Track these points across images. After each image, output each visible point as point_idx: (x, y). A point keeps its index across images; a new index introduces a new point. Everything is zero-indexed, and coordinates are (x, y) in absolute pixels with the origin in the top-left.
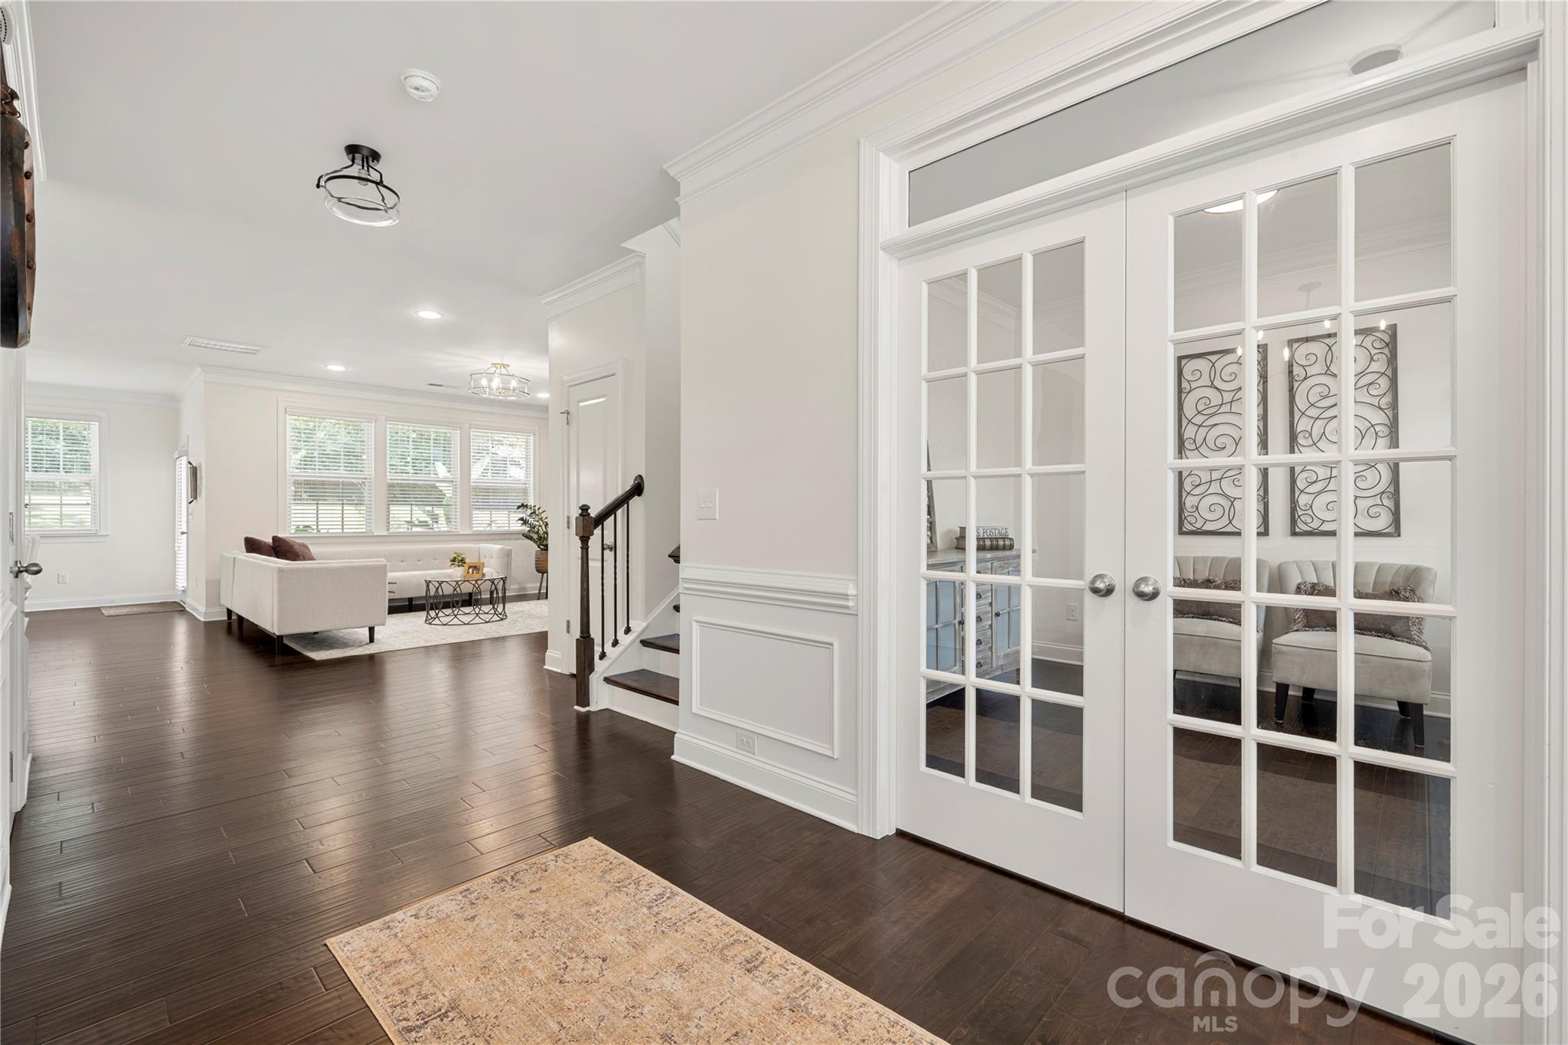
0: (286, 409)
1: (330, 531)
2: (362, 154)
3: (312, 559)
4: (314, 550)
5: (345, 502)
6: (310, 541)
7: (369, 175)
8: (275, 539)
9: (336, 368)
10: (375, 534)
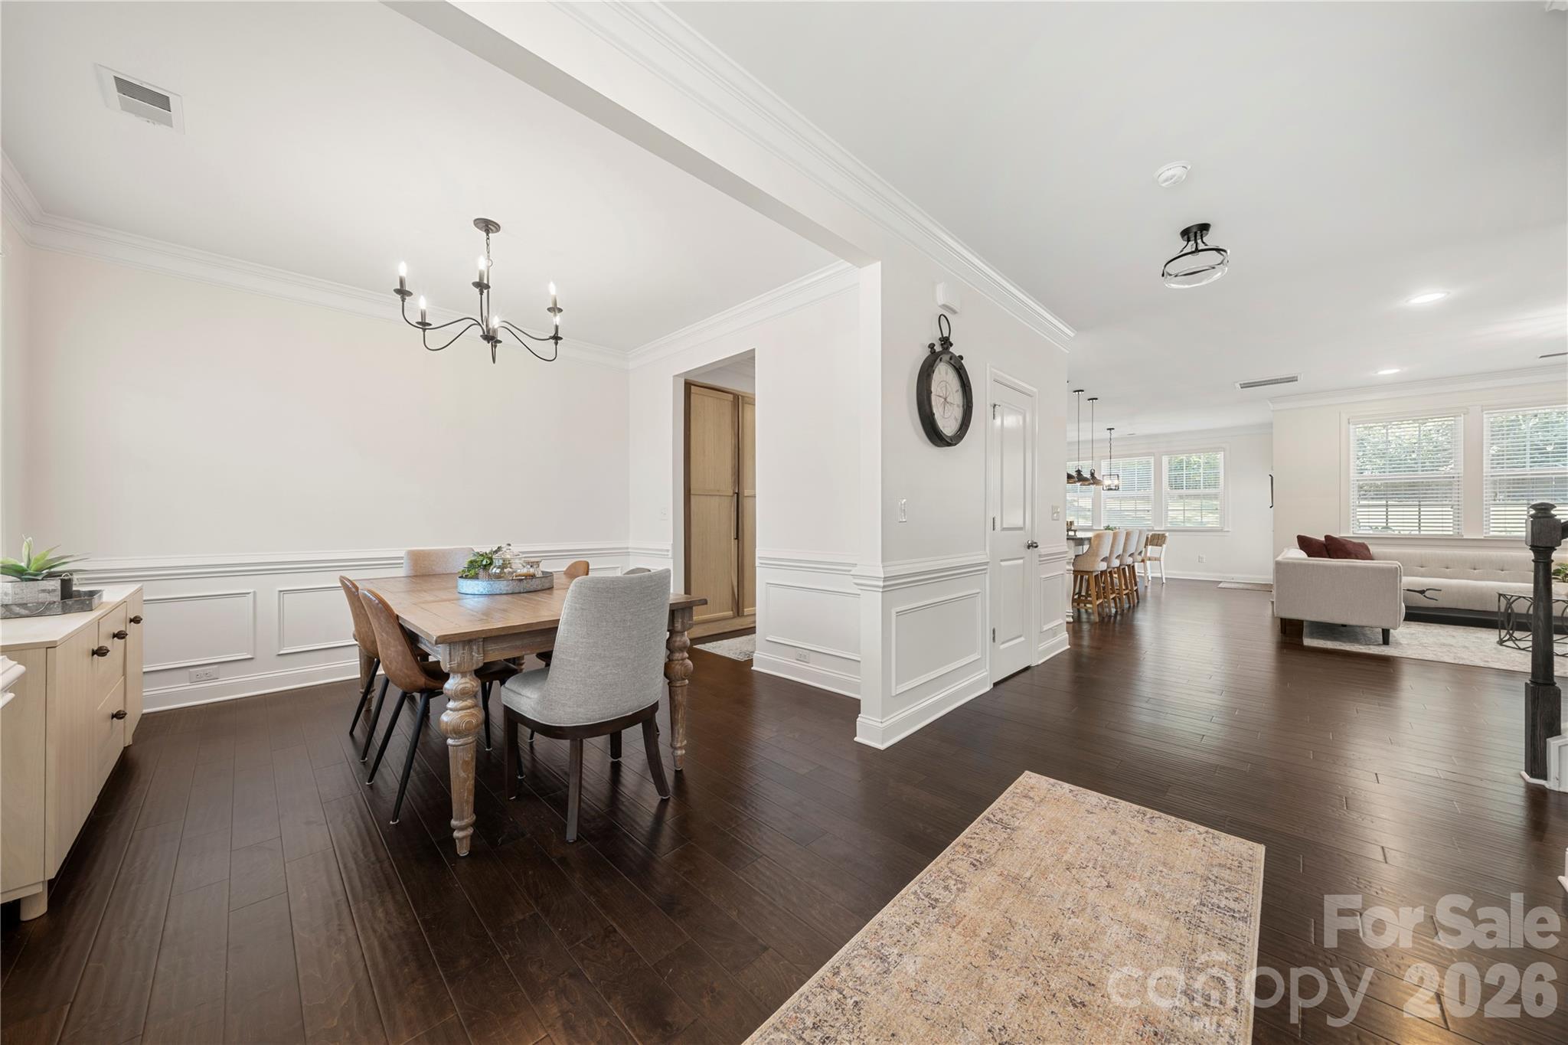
0: (1349, 419)
1: (1402, 532)
2: (1196, 233)
3: (1370, 557)
4: (1373, 549)
5: (1422, 503)
6: (1371, 541)
7: (1206, 245)
8: (1327, 537)
9: (1388, 372)
10: (1465, 537)
